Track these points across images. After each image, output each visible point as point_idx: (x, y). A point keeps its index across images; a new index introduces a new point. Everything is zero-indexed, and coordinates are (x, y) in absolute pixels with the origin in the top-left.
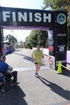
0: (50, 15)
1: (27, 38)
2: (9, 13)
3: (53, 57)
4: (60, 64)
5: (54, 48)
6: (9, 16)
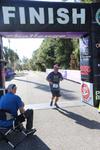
0: (83, 11)
1: (35, 52)
5: (91, 68)
6: (13, 15)
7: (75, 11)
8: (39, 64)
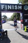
0: (21, 6)
2: (4, 6)
3: (22, 24)
4: (26, 27)
5: (23, 21)
7: (19, 6)
8: (12, 19)
